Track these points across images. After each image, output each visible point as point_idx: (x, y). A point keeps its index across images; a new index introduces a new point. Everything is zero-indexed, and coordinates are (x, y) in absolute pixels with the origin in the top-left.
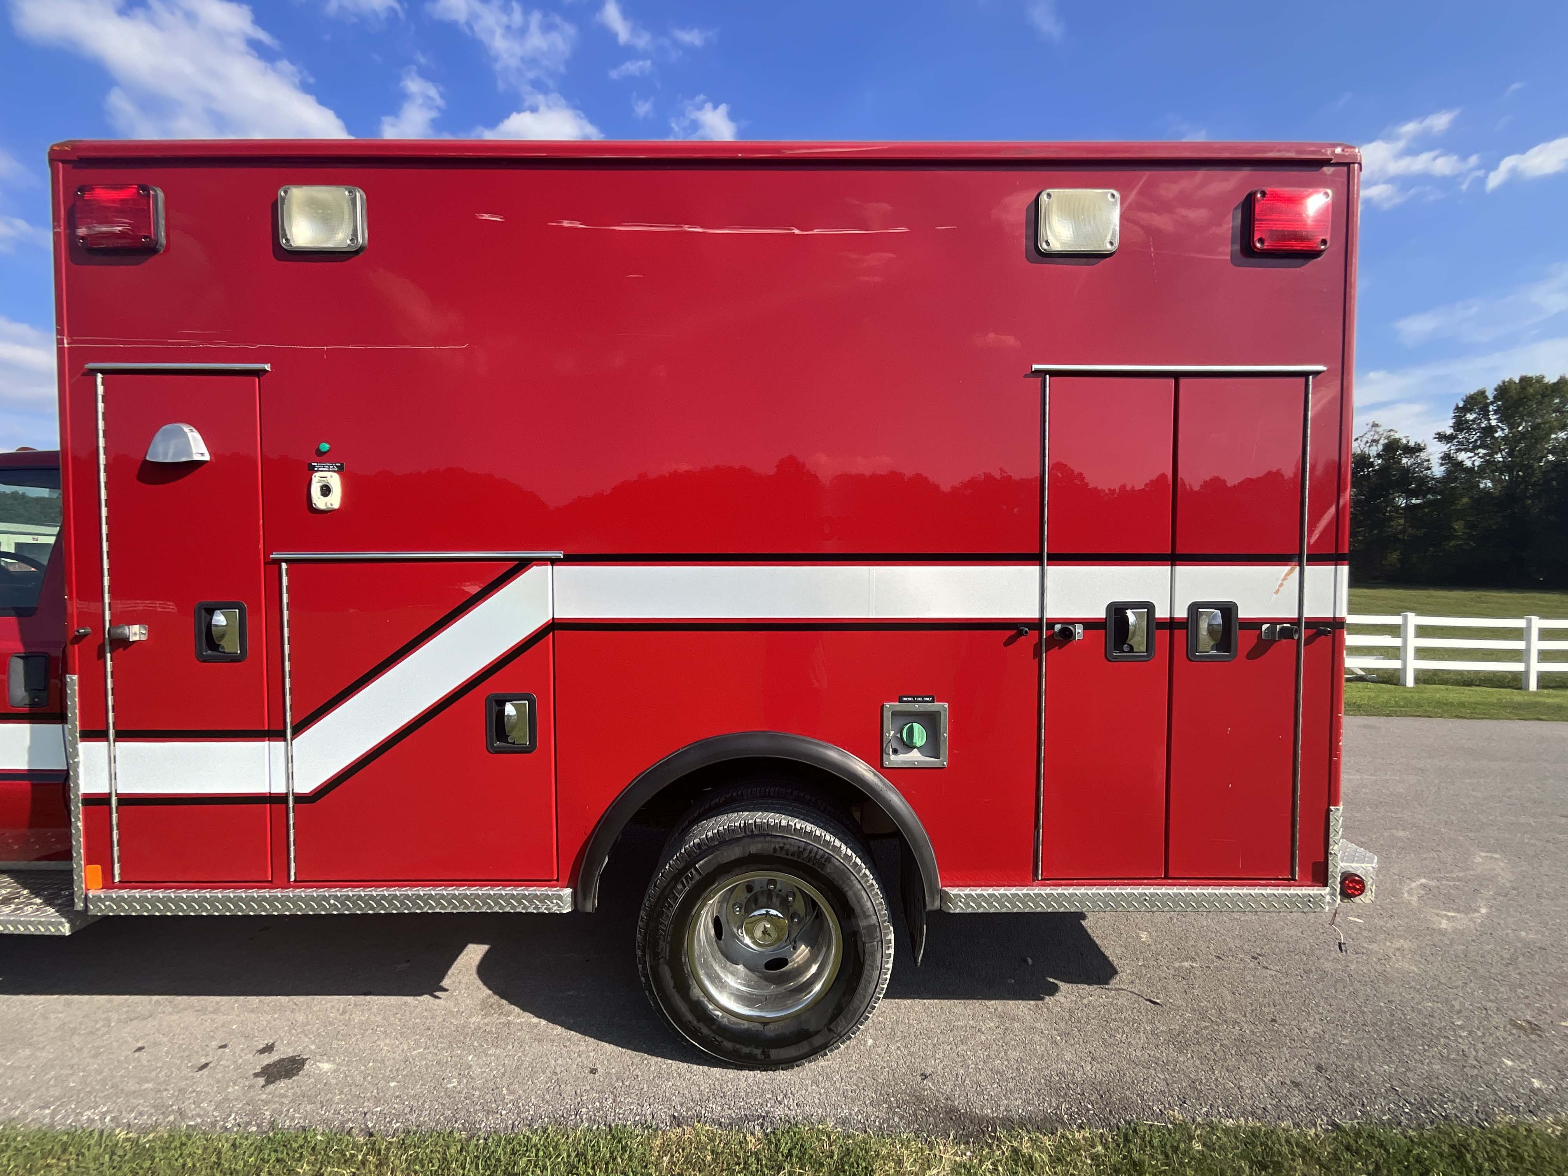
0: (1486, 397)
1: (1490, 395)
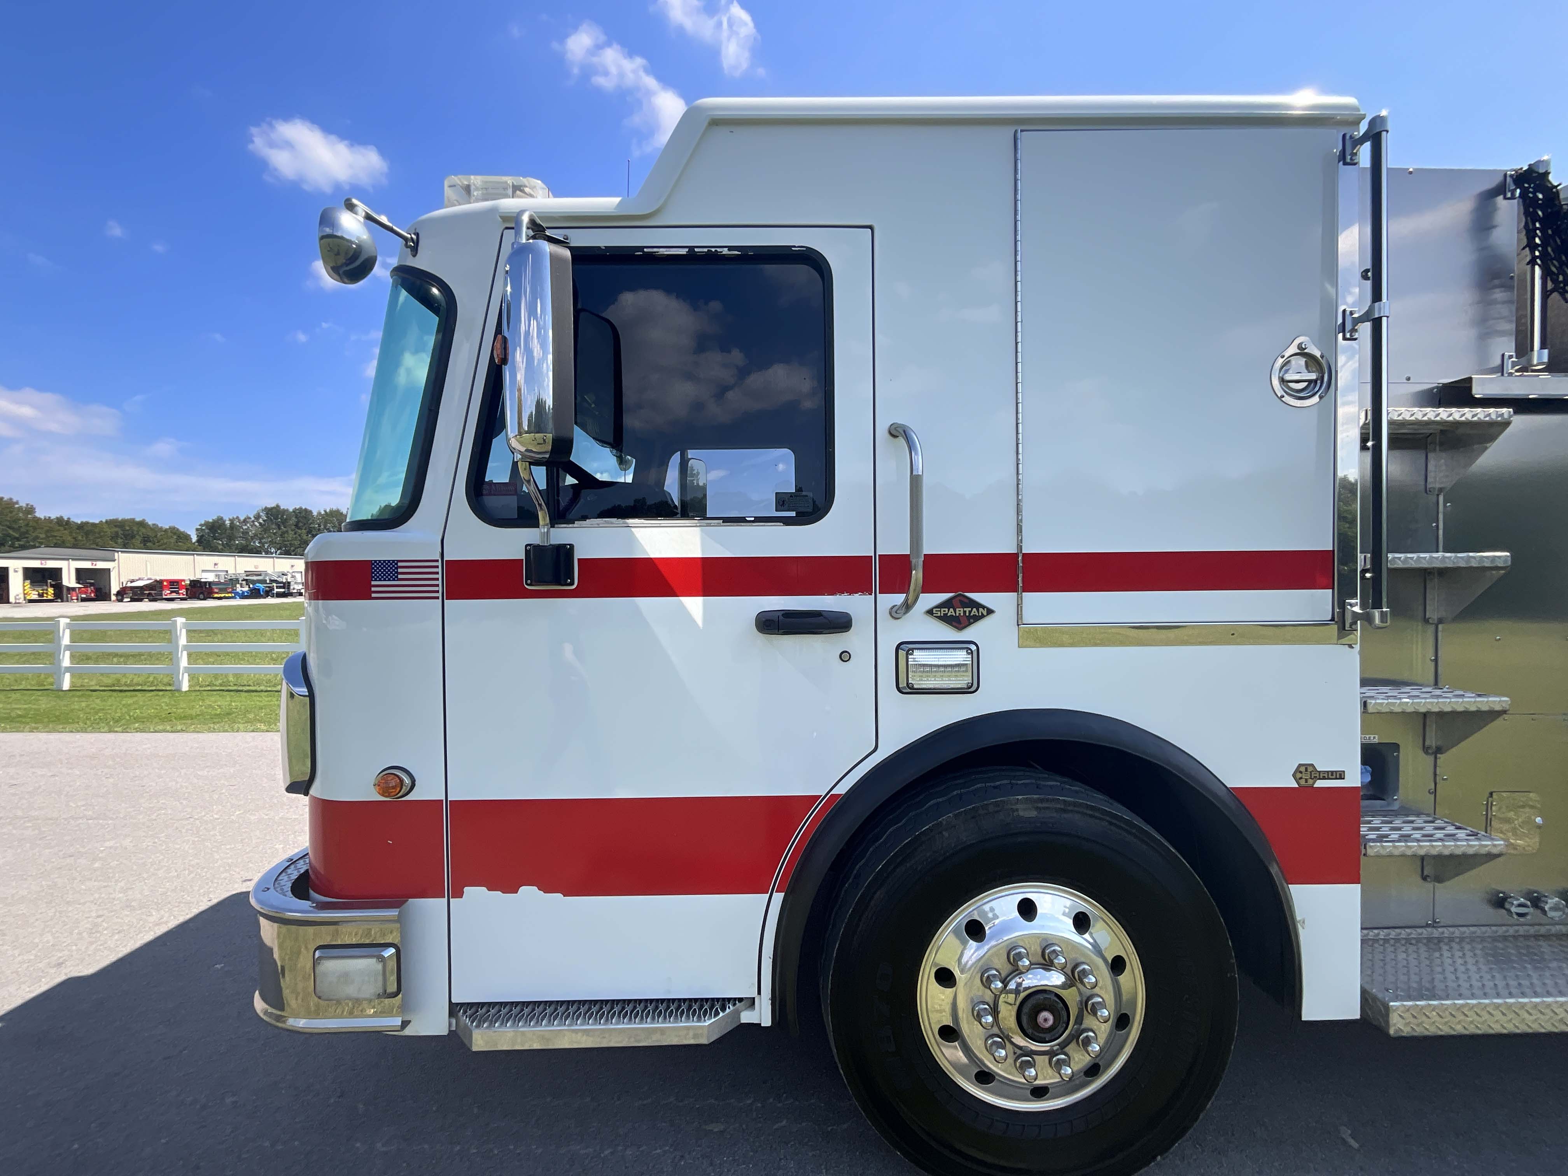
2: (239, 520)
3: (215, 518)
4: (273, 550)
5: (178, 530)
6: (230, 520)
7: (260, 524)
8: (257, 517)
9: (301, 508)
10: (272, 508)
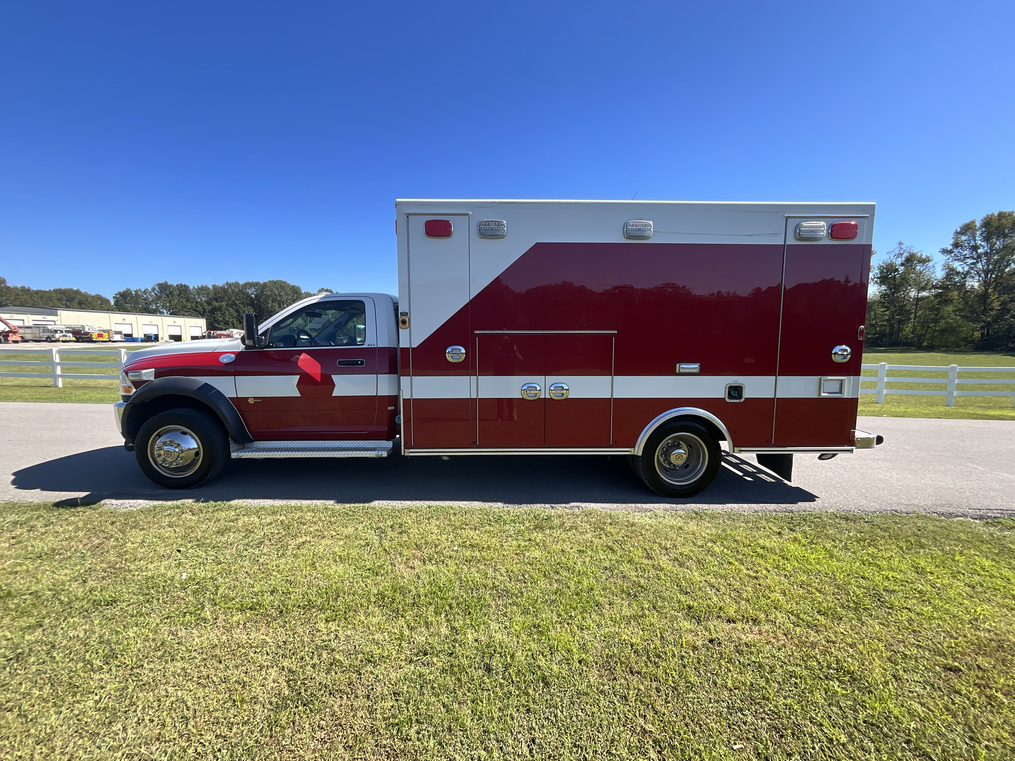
0: (975, 226)
1: (978, 224)
2: (141, 292)
3: (125, 289)
4: (165, 311)
5: (101, 296)
6: (135, 291)
7: (155, 294)
8: (154, 289)
9: (181, 285)
10: (161, 284)
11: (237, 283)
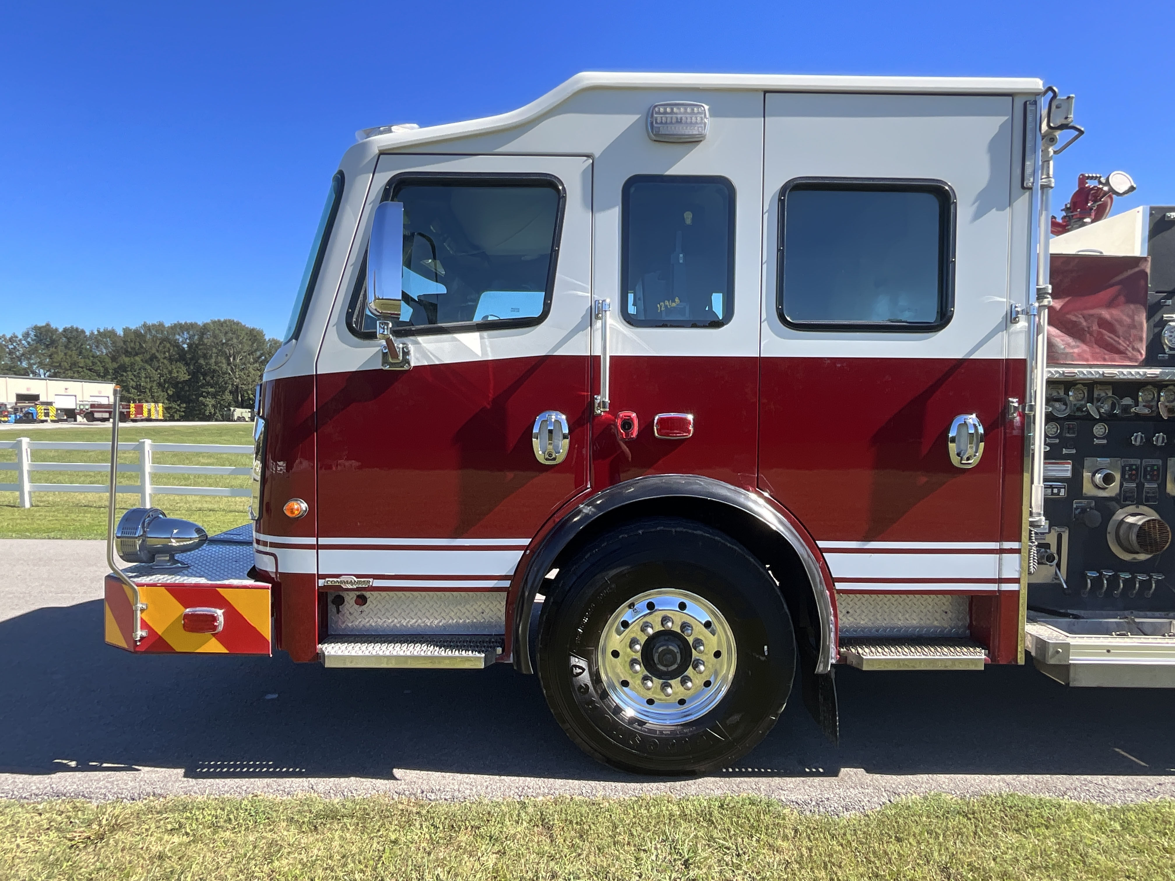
4: (42, 371)
7: (29, 343)
8: (27, 335)
10: (40, 328)
11: (161, 325)
